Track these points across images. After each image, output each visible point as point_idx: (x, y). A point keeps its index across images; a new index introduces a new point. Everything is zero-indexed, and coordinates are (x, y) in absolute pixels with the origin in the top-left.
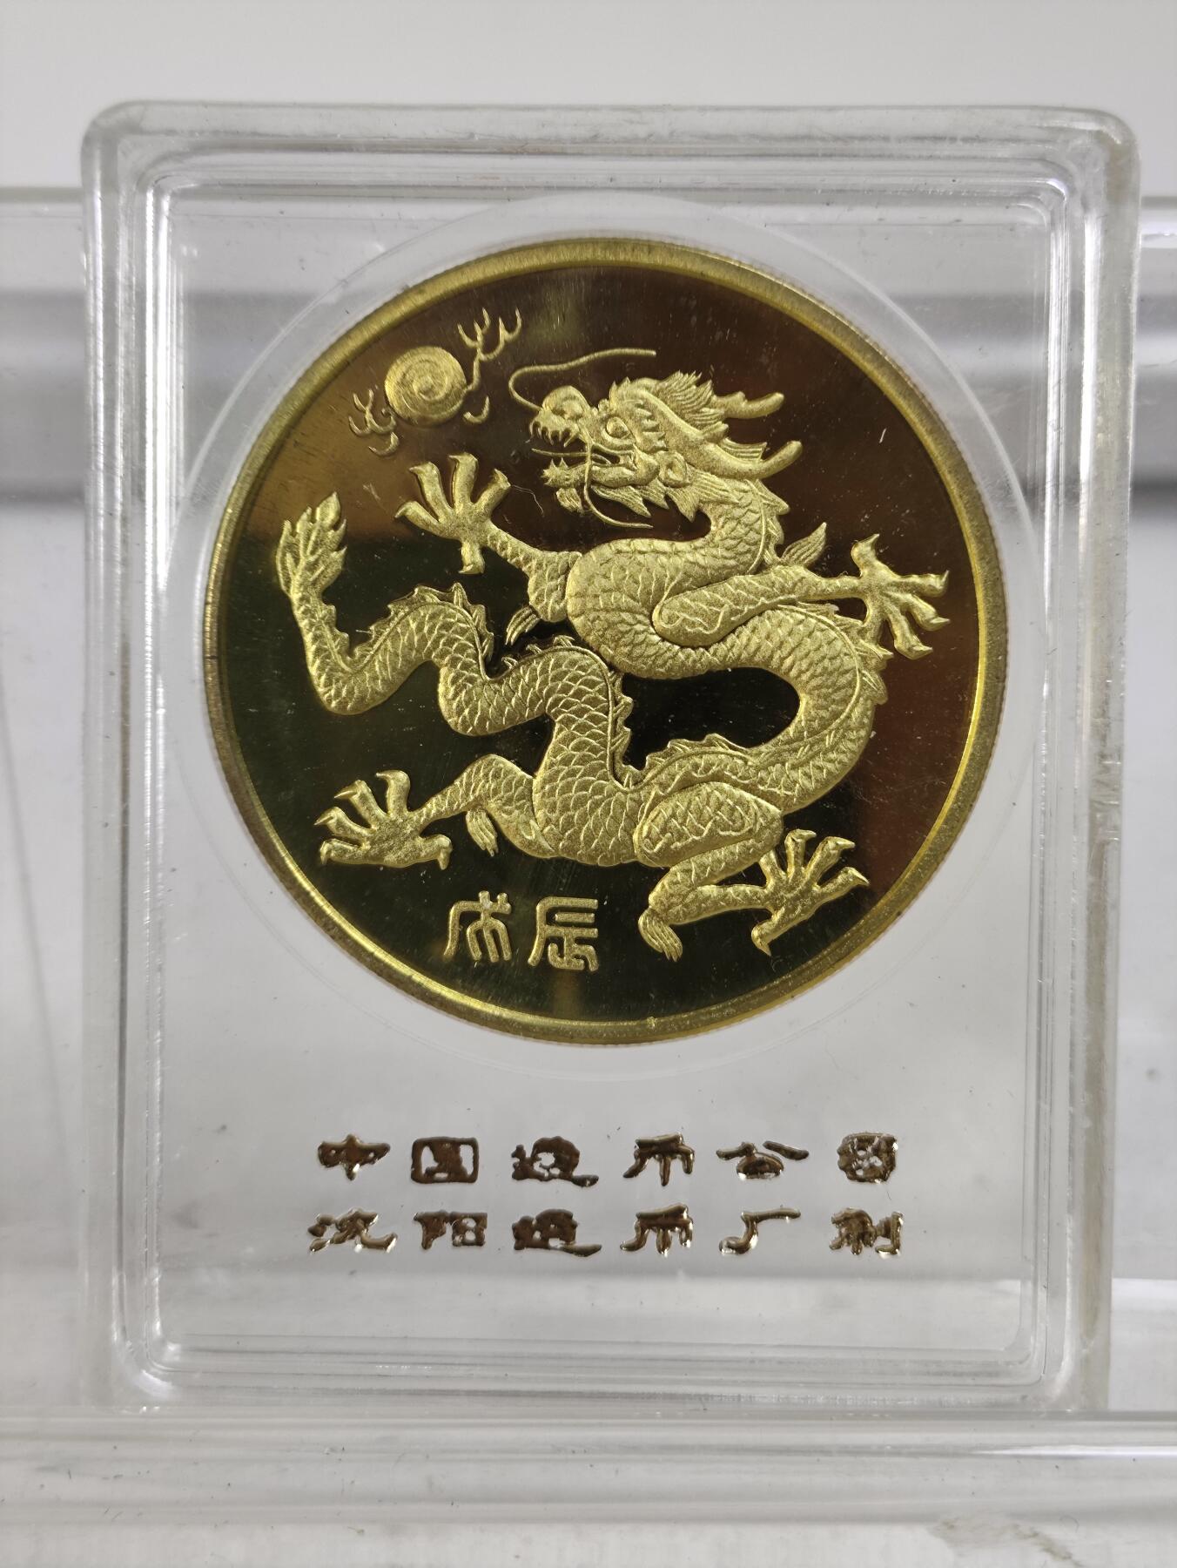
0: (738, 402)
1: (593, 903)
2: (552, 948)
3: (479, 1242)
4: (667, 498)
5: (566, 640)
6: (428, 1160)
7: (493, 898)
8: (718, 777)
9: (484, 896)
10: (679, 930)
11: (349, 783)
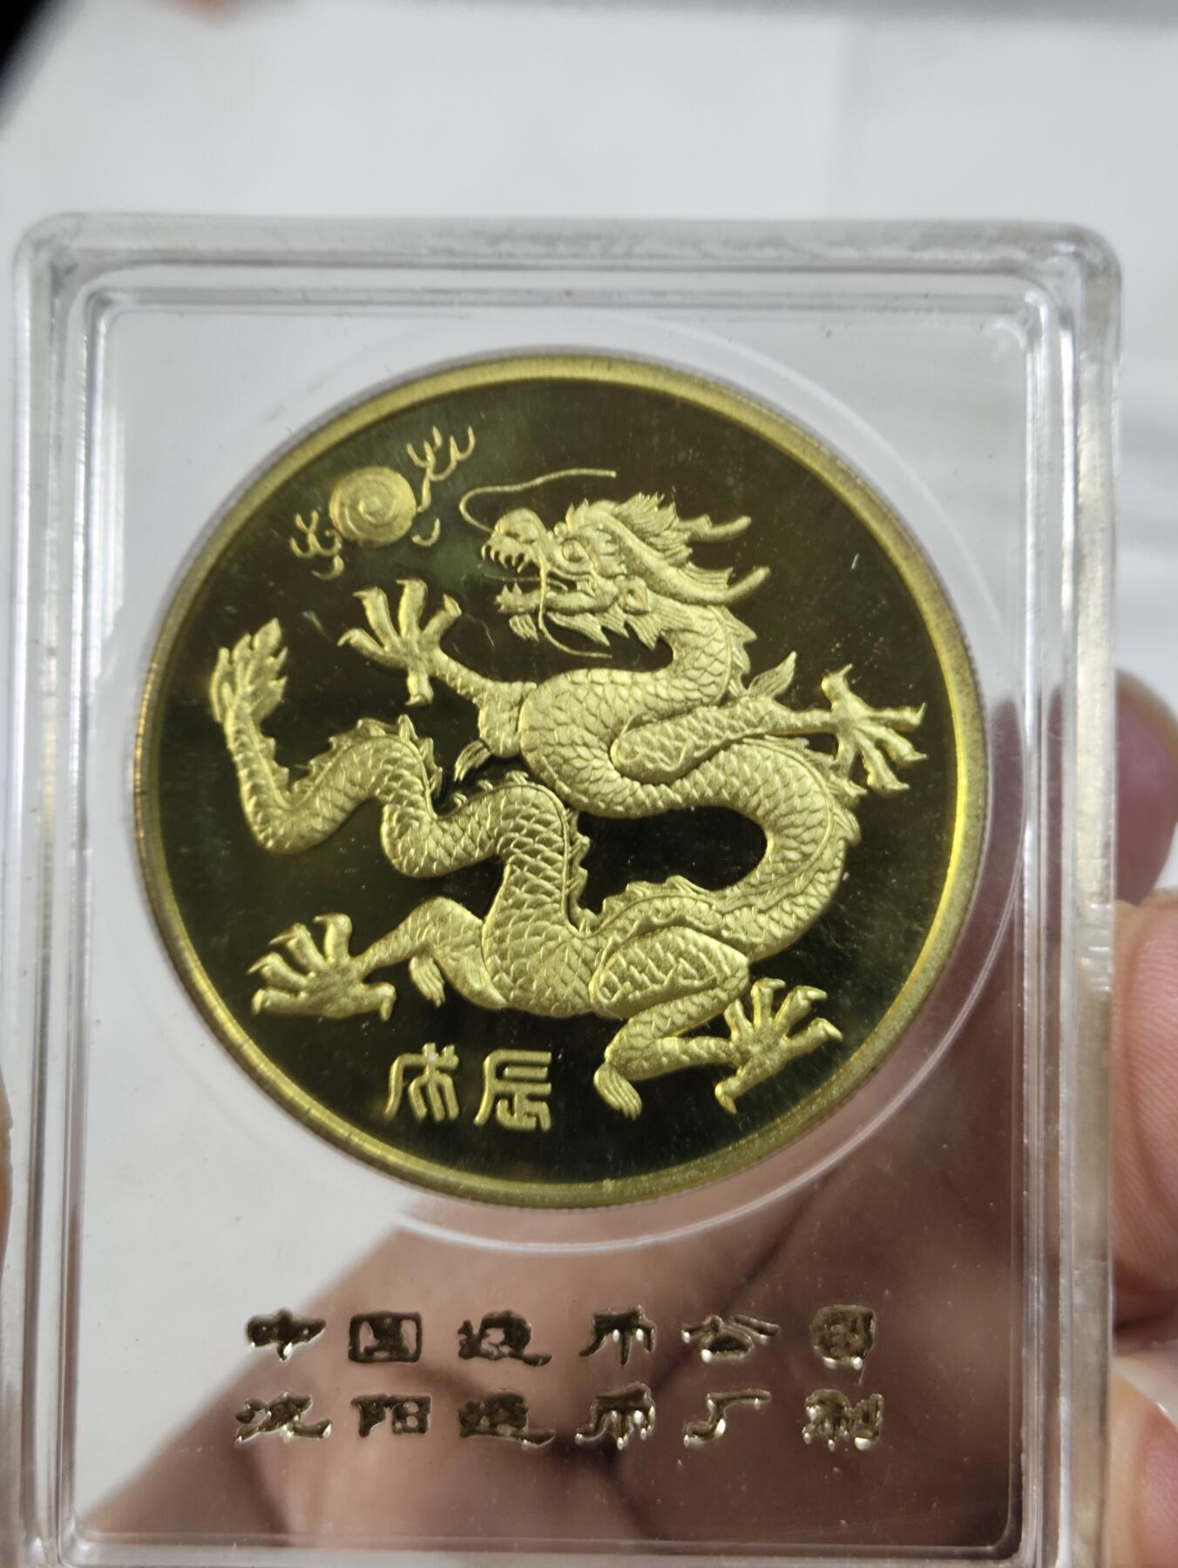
0: (703, 526)
1: (546, 1057)
2: (502, 1106)
3: (422, 1429)
4: (627, 625)
5: (519, 777)
6: (367, 1338)
7: (439, 1050)
8: (681, 922)
9: (429, 1049)
10: (639, 1086)
11: (286, 927)
